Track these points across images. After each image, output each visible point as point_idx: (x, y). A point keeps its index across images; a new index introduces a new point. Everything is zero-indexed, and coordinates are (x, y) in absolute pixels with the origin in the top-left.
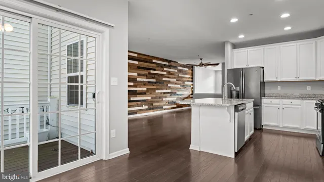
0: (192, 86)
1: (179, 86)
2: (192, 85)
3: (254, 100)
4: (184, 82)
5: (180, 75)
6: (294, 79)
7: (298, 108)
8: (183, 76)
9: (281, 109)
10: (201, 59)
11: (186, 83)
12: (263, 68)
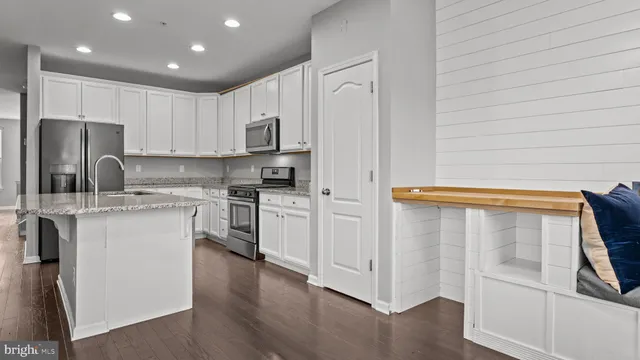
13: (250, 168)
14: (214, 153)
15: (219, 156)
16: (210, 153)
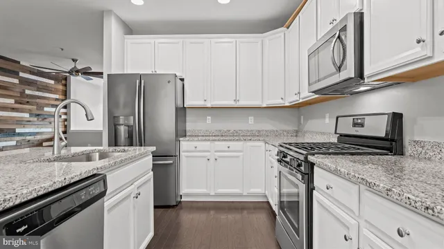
0: (64, 117)
1: (27, 115)
2: (66, 114)
3: (154, 149)
4: (40, 107)
5: (28, 92)
6: (231, 103)
7: (238, 157)
8: (37, 93)
9: (212, 160)
10: (74, 60)
11: (46, 109)
12: (182, 80)
13: (324, 117)
14: (281, 101)
15: (287, 104)
16: (277, 102)
